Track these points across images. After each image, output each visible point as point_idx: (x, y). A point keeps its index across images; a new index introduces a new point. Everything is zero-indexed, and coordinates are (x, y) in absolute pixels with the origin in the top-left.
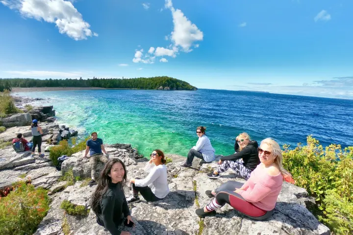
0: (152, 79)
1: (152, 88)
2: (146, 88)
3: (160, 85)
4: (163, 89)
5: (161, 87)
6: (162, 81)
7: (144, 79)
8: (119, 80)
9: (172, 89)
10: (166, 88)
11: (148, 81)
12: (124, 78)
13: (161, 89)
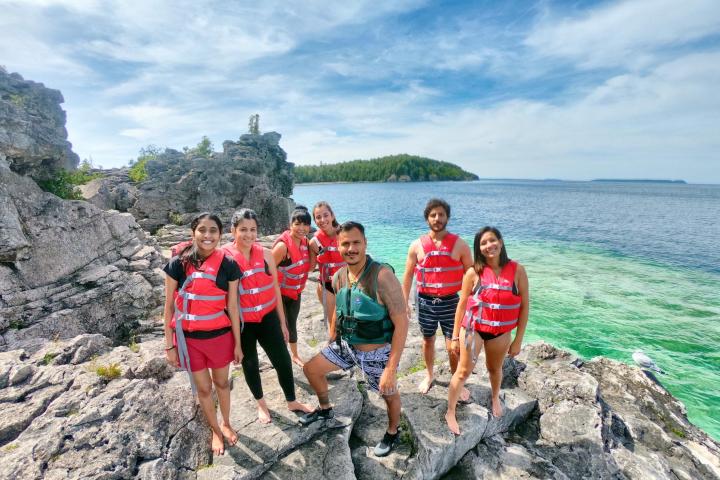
0: (376, 162)
1: (374, 180)
2: (364, 180)
3: (391, 173)
4: (397, 180)
5: (393, 176)
6: (396, 164)
7: (360, 162)
8: (314, 168)
9: (415, 178)
10: (403, 177)
11: (368, 165)
12: (324, 163)
13: (393, 181)
